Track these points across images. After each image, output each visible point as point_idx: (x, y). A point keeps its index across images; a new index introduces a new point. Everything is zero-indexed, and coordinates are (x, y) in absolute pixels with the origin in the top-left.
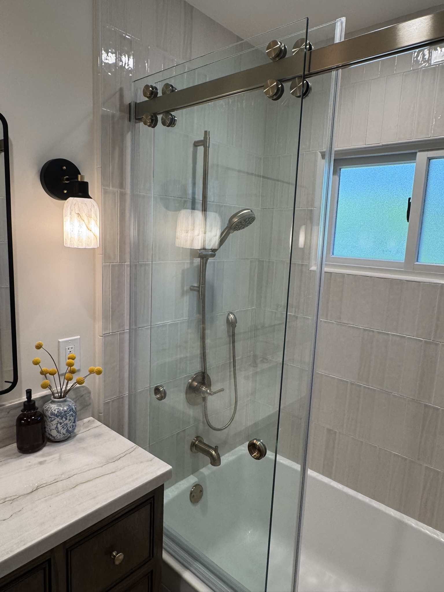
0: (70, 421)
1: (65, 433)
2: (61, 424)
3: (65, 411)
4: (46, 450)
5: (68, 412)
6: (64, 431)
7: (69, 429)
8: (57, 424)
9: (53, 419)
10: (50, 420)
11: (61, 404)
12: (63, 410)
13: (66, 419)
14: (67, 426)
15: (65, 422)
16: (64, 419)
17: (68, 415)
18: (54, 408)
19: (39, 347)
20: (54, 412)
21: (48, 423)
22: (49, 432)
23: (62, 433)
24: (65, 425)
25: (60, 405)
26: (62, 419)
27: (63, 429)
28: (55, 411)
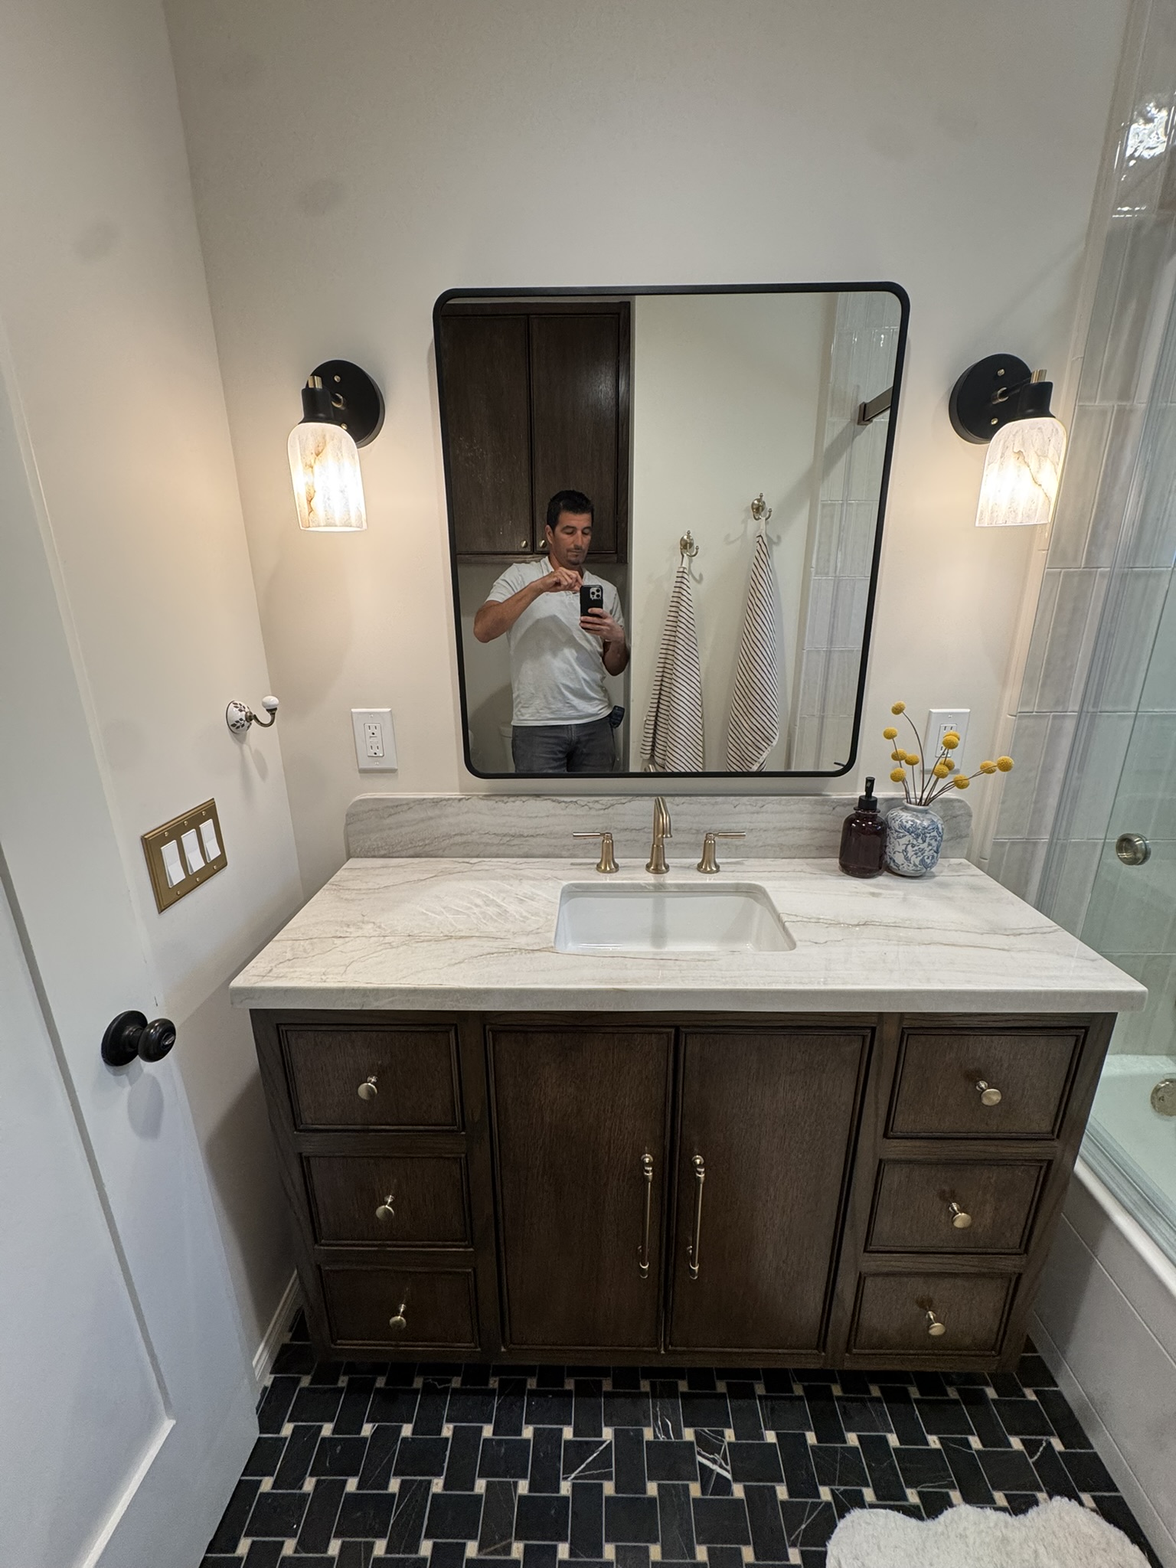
0: (930, 848)
1: (917, 863)
3: (924, 829)
4: (883, 880)
5: (929, 831)
6: (917, 861)
7: (926, 860)
8: (907, 845)
9: (902, 834)
10: (895, 835)
11: (919, 815)
12: (920, 824)
13: (924, 842)
14: (923, 853)
15: (922, 846)
16: (920, 841)
17: (928, 835)
18: (906, 818)
19: (898, 710)
20: (905, 823)
21: (892, 840)
22: (892, 855)
23: (912, 862)
24: (920, 852)
25: (917, 816)
26: (917, 839)
27: (915, 856)
28: (907, 822)
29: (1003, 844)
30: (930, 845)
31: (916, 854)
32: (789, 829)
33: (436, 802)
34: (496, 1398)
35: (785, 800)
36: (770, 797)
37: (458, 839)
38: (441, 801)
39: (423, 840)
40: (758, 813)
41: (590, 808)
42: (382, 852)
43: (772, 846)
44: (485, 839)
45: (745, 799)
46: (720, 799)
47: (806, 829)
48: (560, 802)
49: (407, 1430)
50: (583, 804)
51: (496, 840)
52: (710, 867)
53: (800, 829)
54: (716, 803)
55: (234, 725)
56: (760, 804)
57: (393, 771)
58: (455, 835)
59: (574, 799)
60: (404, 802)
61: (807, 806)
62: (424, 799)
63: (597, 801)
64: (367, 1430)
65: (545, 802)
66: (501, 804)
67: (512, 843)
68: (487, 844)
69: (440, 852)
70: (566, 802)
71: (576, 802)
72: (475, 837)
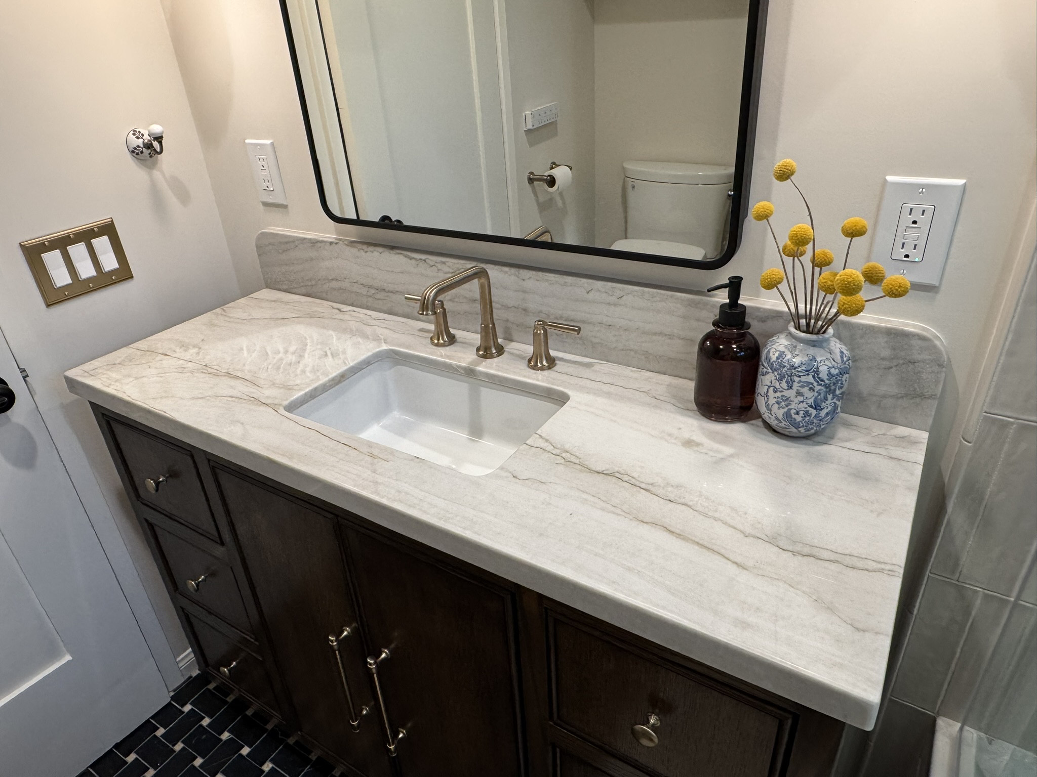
0: (801, 399)
1: (781, 417)
2: (775, 392)
3: (793, 367)
5: (799, 372)
6: (780, 413)
7: (794, 416)
8: (769, 387)
13: (791, 388)
14: (790, 404)
15: (787, 393)
16: (784, 385)
17: (797, 379)
21: (760, 376)
24: (784, 401)
26: (780, 380)
27: (777, 406)
29: (1004, 425)
30: (799, 394)
31: (778, 403)
32: (655, 334)
33: (314, 243)
34: (309, 766)
35: (649, 292)
36: (630, 287)
37: (334, 284)
38: (317, 242)
39: (310, 280)
40: (615, 305)
41: (438, 270)
42: (285, 287)
43: (636, 352)
44: (356, 288)
45: (600, 284)
46: (570, 279)
47: (679, 338)
48: (411, 259)
49: (245, 751)
50: (432, 264)
51: (364, 291)
52: (541, 363)
53: (671, 336)
54: (565, 284)
55: (133, 152)
56: (618, 293)
57: (285, 207)
58: (333, 280)
59: (423, 257)
60: (291, 240)
61: (679, 306)
62: (305, 239)
63: (444, 263)
64: (225, 736)
65: (397, 256)
66: (362, 253)
67: (378, 296)
68: (357, 293)
69: (324, 295)
70: (415, 259)
71: (425, 260)
72: (346, 284)
